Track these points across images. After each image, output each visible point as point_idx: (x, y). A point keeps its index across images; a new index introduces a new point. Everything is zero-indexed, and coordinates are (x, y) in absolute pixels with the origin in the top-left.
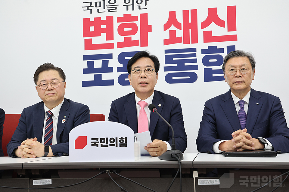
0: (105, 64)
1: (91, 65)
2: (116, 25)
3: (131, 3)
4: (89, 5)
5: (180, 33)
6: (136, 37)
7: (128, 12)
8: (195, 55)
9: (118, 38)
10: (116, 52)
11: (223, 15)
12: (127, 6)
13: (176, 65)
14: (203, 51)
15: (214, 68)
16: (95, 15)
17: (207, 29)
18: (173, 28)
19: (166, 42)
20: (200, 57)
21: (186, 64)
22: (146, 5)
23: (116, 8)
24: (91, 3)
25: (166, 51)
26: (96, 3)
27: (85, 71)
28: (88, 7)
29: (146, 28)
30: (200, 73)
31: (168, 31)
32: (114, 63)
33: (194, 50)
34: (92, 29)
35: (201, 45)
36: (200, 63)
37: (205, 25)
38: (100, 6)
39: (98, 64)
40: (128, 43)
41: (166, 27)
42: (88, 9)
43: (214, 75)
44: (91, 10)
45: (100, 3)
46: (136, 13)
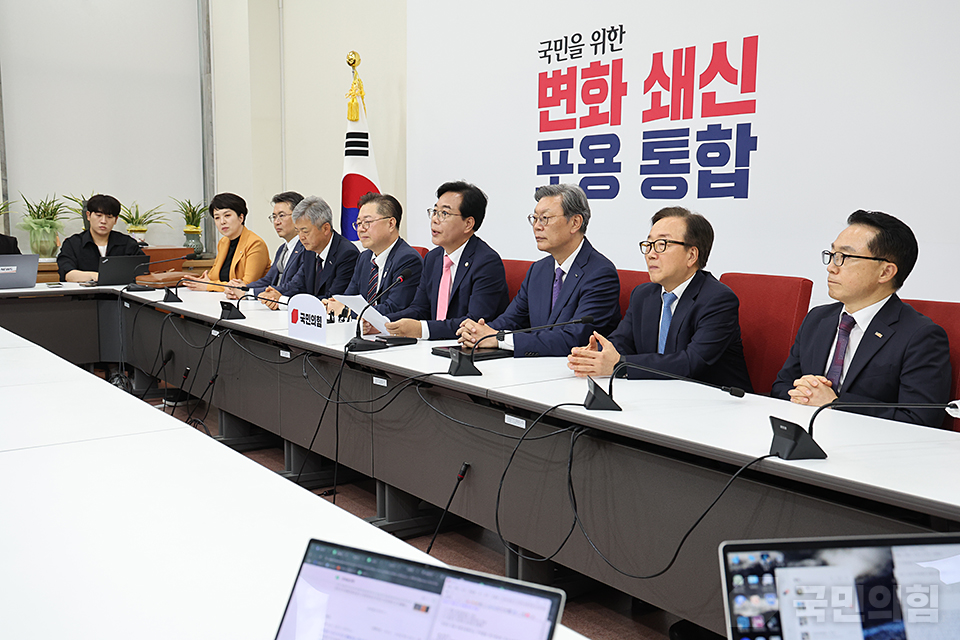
0: (564, 156)
1: (546, 157)
2: (580, 83)
3: (601, 40)
4: (546, 46)
5: (666, 99)
6: (605, 107)
7: (595, 59)
8: (686, 143)
9: (583, 110)
10: (578, 135)
11: (735, 59)
12: (596, 45)
13: (657, 162)
14: (700, 136)
15: (715, 170)
16: (555, 65)
17: (707, 89)
18: (657, 87)
19: (647, 116)
20: (694, 146)
21: (672, 162)
22: (621, 42)
23: (581, 50)
24: (550, 42)
25: (646, 135)
26: (556, 42)
27: (541, 170)
28: (545, 51)
29: (620, 89)
30: (692, 180)
31: (649, 93)
32: (575, 157)
33: (686, 132)
34: (550, 92)
35: (698, 123)
36: (692, 160)
37: (706, 78)
38: (561, 49)
39: (555, 157)
40: (594, 118)
41: (648, 85)
42: (545, 56)
43: (713, 185)
44: (549, 56)
45: (561, 41)
46: (607, 59)
